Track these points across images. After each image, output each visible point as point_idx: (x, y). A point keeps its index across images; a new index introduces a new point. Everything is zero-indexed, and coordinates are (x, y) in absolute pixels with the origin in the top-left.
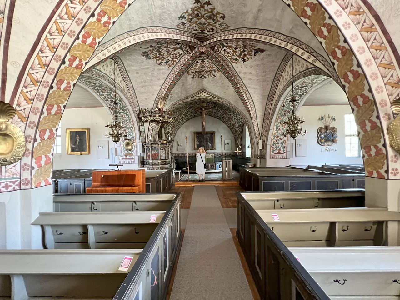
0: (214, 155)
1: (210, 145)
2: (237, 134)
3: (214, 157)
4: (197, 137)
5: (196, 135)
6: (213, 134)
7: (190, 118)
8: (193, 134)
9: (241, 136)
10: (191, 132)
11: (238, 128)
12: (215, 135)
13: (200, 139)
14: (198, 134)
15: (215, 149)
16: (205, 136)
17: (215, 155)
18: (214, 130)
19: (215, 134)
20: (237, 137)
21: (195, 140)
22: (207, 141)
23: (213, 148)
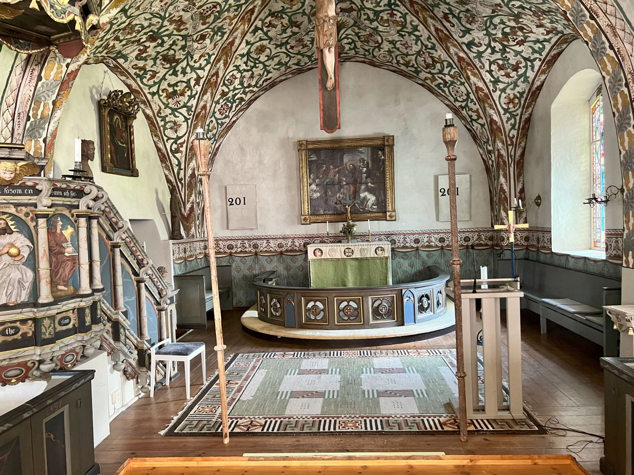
0: (387, 246)
1: (372, 199)
2: (500, 145)
3: (388, 253)
4: (310, 163)
5: (308, 156)
6: (382, 148)
7: (274, 75)
8: (294, 153)
9: (519, 152)
10: (284, 143)
11: (506, 111)
12: (392, 151)
13: (326, 173)
14: (316, 151)
15: (393, 219)
16: (346, 159)
17: (393, 242)
18: (388, 131)
19: (391, 147)
20: (500, 155)
21: (300, 180)
22: (356, 182)
23: (383, 211)
